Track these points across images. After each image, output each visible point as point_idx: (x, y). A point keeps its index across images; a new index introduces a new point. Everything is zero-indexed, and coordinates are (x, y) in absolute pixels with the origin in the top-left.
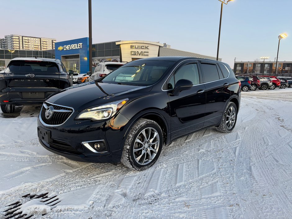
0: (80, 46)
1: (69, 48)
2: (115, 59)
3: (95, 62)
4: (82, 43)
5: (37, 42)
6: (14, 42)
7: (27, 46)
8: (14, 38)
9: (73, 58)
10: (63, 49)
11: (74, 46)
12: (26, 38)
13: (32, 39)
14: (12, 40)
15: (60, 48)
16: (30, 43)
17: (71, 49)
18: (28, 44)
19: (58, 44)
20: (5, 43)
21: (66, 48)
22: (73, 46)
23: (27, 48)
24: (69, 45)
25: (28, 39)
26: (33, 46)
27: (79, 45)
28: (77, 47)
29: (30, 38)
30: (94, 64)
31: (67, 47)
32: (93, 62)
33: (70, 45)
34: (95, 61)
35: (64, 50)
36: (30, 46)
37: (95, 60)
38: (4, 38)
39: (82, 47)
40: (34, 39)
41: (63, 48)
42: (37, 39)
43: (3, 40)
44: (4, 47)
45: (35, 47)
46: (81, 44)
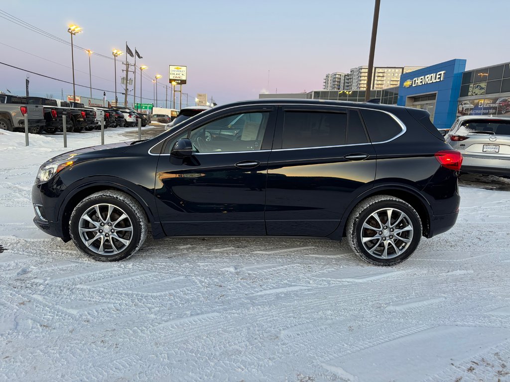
0: (441, 77)
1: (421, 82)
2: (507, 98)
3: (464, 106)
4: (444, 72)
5: (396, 75)
6: (361, 79)
7: (380, 82)
8: (362, 71)
9: (426, 100)
10: (412, 85)
11: (430, 78)
12: (381, 70)
13: (390, 70)
14: (360, 75)
15: (408, 83)
16: (385, 78)
17: (423, 83)
18: (383, 79)
19: (405, 77)
20: (350, 81)
21: (416, 81)
22: (428, 77)
23: (380, 86)
24: (421, 78)
25: (382, 71)
26: (388, 82)
27: (439, 75)
28: (435, 79)
29: (386, 70)
30: (463, 110)
31: (418, 81)
32: (460, 106)
33: (423, 77)
34: (465, 104)
35: (414, 85)
36: (384, 82)
37: (465, 102)
38: (349, 73)
39: (444, 78)
40: (393, 70)
41: (411, 82)
42: (397, 70)
43: (348, 75)
44: (348, 86)
45: (392, 83)
46: (442, 72)
